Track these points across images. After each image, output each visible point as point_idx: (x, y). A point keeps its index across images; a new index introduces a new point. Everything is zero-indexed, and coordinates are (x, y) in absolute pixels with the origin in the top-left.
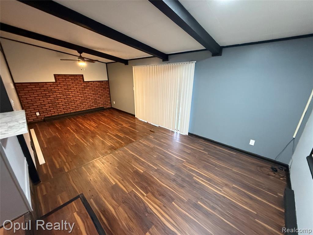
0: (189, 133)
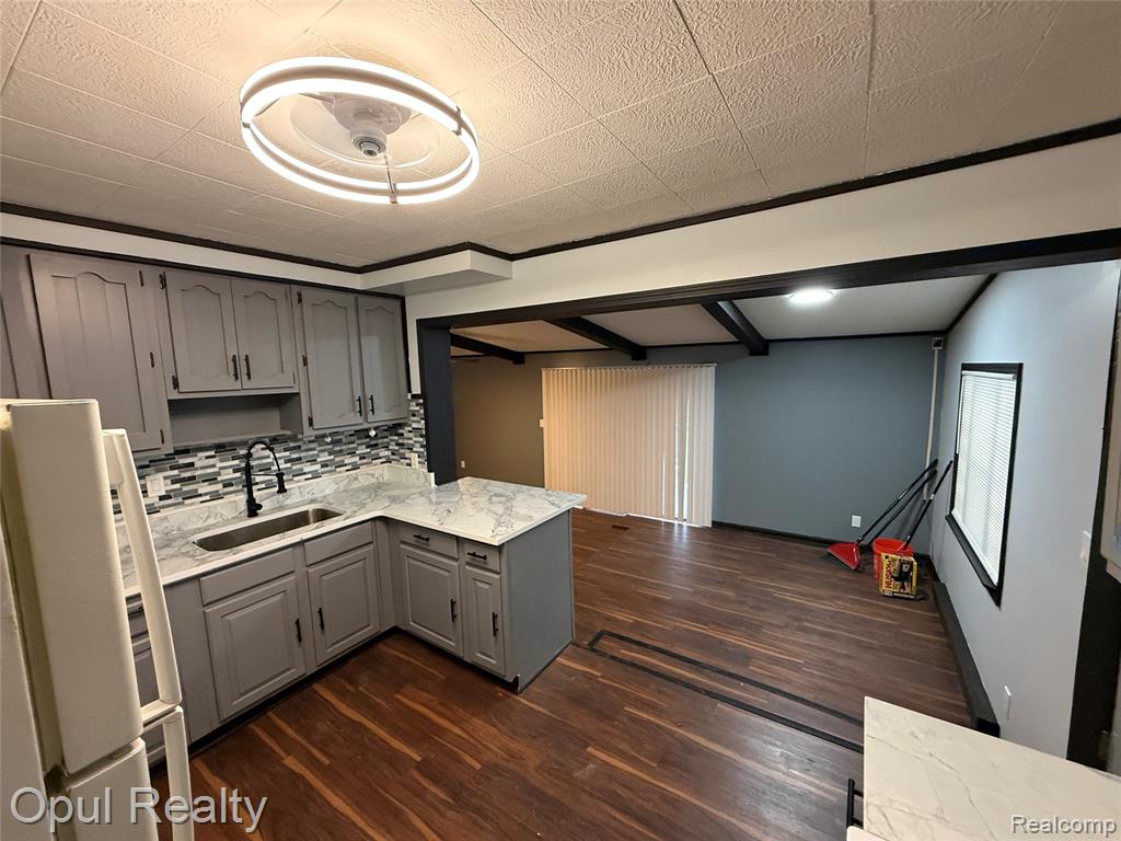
0: (713, 523)
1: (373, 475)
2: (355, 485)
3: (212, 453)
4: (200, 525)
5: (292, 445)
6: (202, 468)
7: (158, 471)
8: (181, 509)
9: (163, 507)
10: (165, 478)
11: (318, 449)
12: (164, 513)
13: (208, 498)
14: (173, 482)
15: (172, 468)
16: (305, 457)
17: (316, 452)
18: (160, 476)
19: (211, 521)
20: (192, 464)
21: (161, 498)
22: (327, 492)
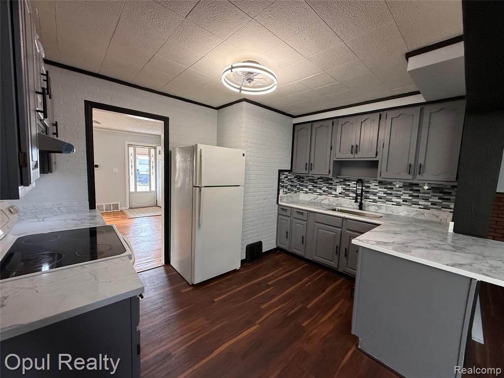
1: (437, 217)
2: (420, 217)
3: (355, 183)
4: (346, 206)
5: (389, 186)
6: (352, 187)
7: (340, 185)
8: (344, 199)
9: (339, 196)
10: (342, 187)
11: (403, 191)
12: (339, 198)
13: (352, 198)
14: (343, 189)
15: (344, 185)
16: (394, 194)
17: (401, 193)
18: (340, 186)
19: (350, 206)
20: (349, 185)
21: (340, 194)
22: (401, 214)
